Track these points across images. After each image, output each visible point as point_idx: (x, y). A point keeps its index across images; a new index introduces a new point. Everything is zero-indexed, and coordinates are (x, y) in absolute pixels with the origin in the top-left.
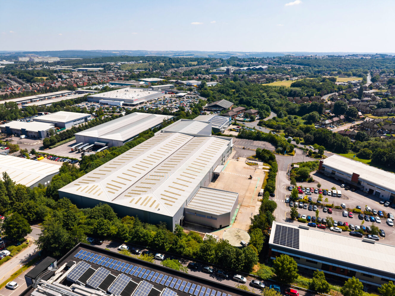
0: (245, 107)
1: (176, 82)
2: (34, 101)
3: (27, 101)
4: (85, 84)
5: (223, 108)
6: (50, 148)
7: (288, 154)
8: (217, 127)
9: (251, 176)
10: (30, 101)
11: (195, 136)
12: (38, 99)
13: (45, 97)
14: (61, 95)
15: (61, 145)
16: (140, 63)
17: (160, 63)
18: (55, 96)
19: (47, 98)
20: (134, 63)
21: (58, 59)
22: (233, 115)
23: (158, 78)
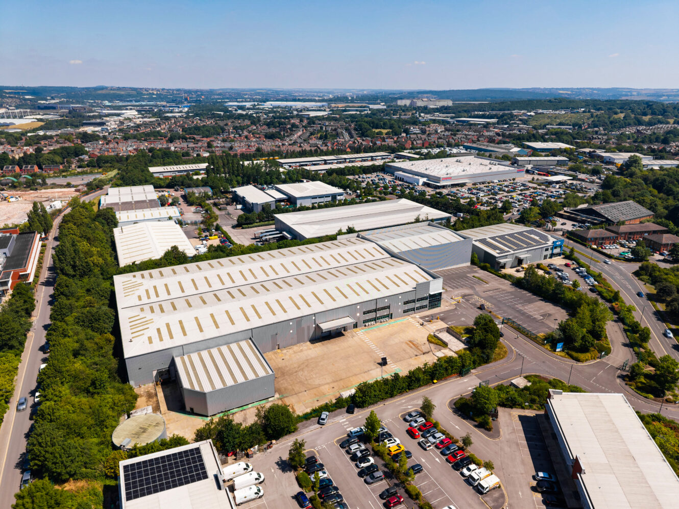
0: (667, 226)
1: (590, 153)
2: (330, 163)
3: (320, 162)
4: (426, 145)
5: (607, 219)
6: (243, 228)
7: (568, 354)
8: (494, 253)
9: (384, 360)
10: (323, 162)
11: (393, 255)
12: (336, 161)
13: (345, 159)
14: (370, 159)
15: (259, 226)
16: (578, 112)
17: (616, 113)
18: (360, 159)
19: (348, 160)
20: (563, 112)
21: (449, 103)
22: (603, 239)
23: (567, 143)
